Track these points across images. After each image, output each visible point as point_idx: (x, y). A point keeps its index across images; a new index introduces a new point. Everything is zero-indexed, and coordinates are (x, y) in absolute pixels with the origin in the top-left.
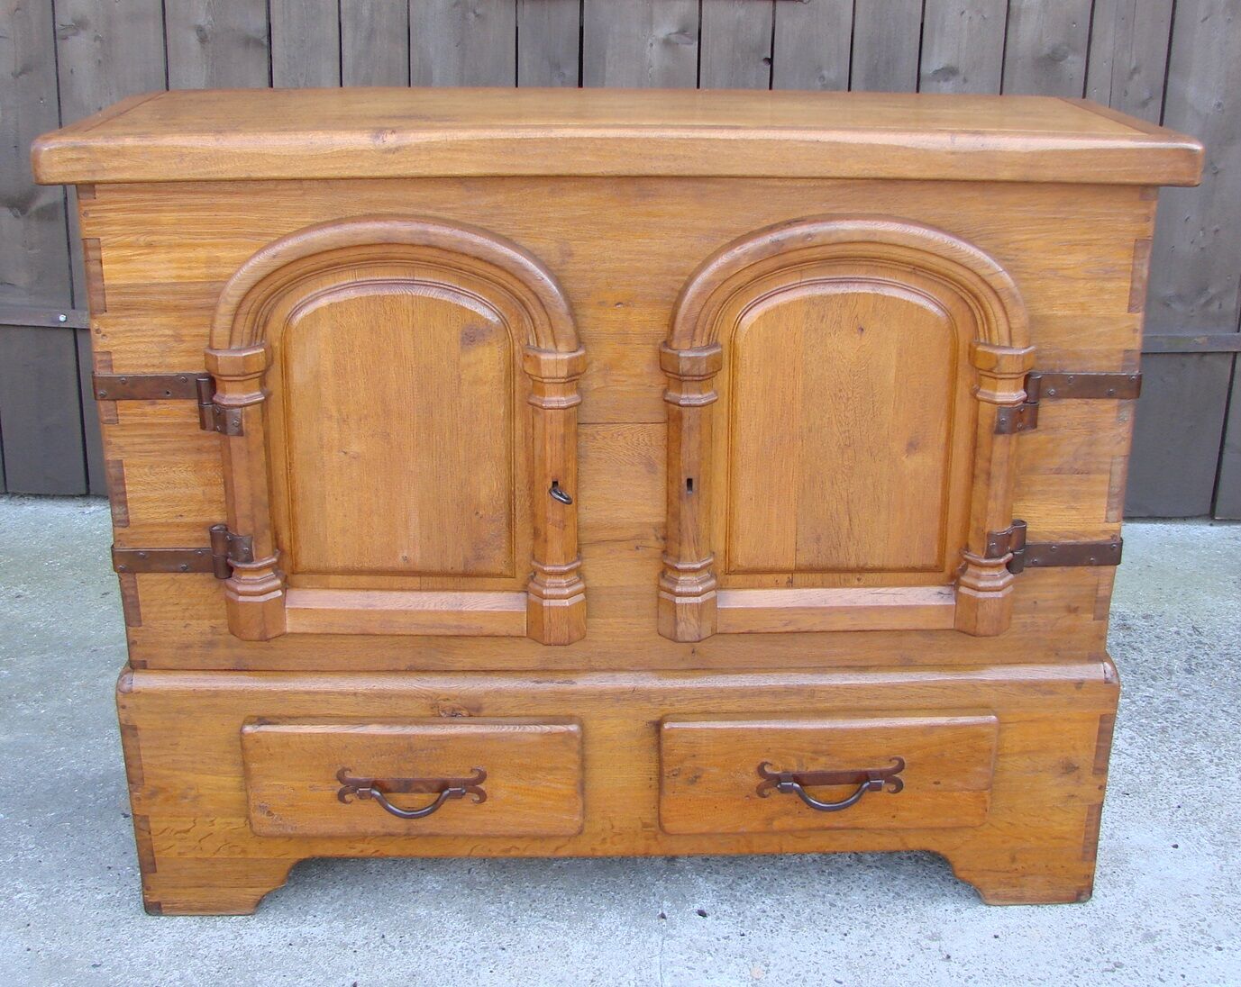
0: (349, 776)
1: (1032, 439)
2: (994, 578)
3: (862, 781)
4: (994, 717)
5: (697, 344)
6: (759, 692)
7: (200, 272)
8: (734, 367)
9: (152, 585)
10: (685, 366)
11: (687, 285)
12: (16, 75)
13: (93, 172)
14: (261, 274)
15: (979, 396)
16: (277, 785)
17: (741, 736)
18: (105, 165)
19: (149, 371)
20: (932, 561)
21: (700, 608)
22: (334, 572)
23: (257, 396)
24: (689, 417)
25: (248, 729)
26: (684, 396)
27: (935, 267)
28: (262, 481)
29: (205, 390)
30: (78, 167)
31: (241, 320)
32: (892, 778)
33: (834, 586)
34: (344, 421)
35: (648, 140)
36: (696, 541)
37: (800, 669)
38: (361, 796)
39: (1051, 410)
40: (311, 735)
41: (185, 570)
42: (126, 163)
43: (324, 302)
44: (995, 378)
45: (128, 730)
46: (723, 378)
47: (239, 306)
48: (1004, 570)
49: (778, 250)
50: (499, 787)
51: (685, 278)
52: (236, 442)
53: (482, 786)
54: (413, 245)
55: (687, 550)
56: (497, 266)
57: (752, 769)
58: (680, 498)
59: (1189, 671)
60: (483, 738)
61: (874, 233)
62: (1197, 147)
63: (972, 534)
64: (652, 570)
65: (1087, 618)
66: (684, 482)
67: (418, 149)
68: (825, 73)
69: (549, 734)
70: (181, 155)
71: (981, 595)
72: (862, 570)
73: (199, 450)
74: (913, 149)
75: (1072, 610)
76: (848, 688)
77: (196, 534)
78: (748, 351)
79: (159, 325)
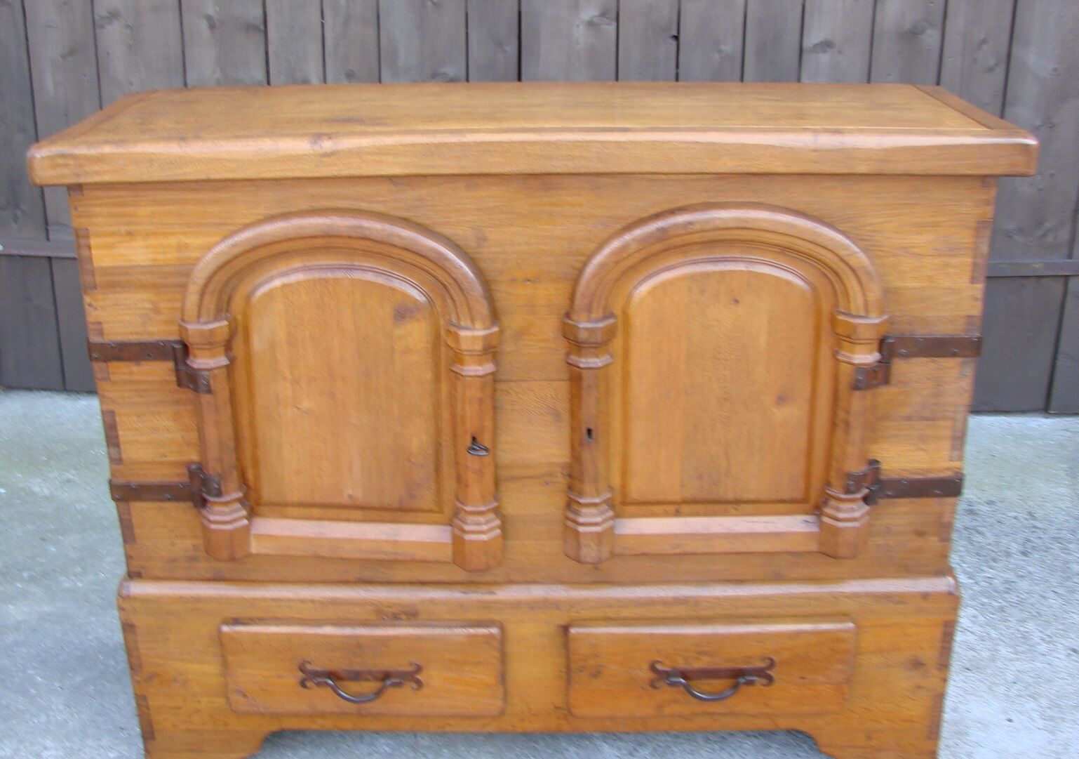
0: (309, 667)
1: (885, 392)
2: (853, 510)
3: (738, 677)
4: (851, 625)
5: (594, 316)
6: (651, 602)
7: (172, 256)
8: (627, 335)
9: (143, 511)
10: (583, 335)
11: (585, 264)
12: (63, 57)
13: (78, 175)
14: (223, 259)
15: (840, 358)
16: (252, 674)
17: (635, 640)
18: (88, 169)
19: (134, 338)
20: (798, 494)
21: (599, 536)
22: (293, 505)
23: (223, 361)
24: (587, 378)
25: (225, 629)
26: (583, 360)
27: (802, 249)
28: (228, 430)
29: (180, 355)
30: (66, 171)
31: (207, 298)
32: (764, 674)
33: (715, 514)
34: (296, 382)
35: (548, 143)
36: (596, 481)
37: (686, 582)
38: (318, 684)
39: (902, 368)
40: (276, 634)
41: (169, 500)
42: (105, 167)
43: (277, 283)
44: (853, 343)
45: (128, 628)
46: (617, 344)
47: (206, 285)
48: (862, 503)
49: (663, 234)
50: (434, 677)
51: (583, 258)
52: (205, 398)
53: (419, 677)
54: (350, 237)
55: (588, 487)
56: (421, 256)
57: (645, 666)
58: (581, 444)
59: (1024, 554)
60: (419, 638)
61: (747, 220)
62: (1032, 142)
63: (833, 474)
64: (560, 501)
65: (933, 541)
66: (584, 431)
67: (351, 153)
68: (723, 47)
69: (475, 636)
70: (150, 160)
71: (840, 525)
72: (738, 502)
73: (177, 402)
74: (780, 147)
75: (920, 534)
76: (727, 599)
77: (178, 471)
78: (640, 322)
79: (140, 300)
